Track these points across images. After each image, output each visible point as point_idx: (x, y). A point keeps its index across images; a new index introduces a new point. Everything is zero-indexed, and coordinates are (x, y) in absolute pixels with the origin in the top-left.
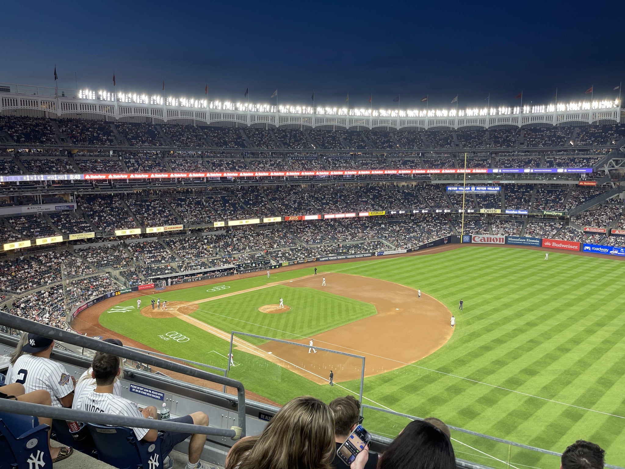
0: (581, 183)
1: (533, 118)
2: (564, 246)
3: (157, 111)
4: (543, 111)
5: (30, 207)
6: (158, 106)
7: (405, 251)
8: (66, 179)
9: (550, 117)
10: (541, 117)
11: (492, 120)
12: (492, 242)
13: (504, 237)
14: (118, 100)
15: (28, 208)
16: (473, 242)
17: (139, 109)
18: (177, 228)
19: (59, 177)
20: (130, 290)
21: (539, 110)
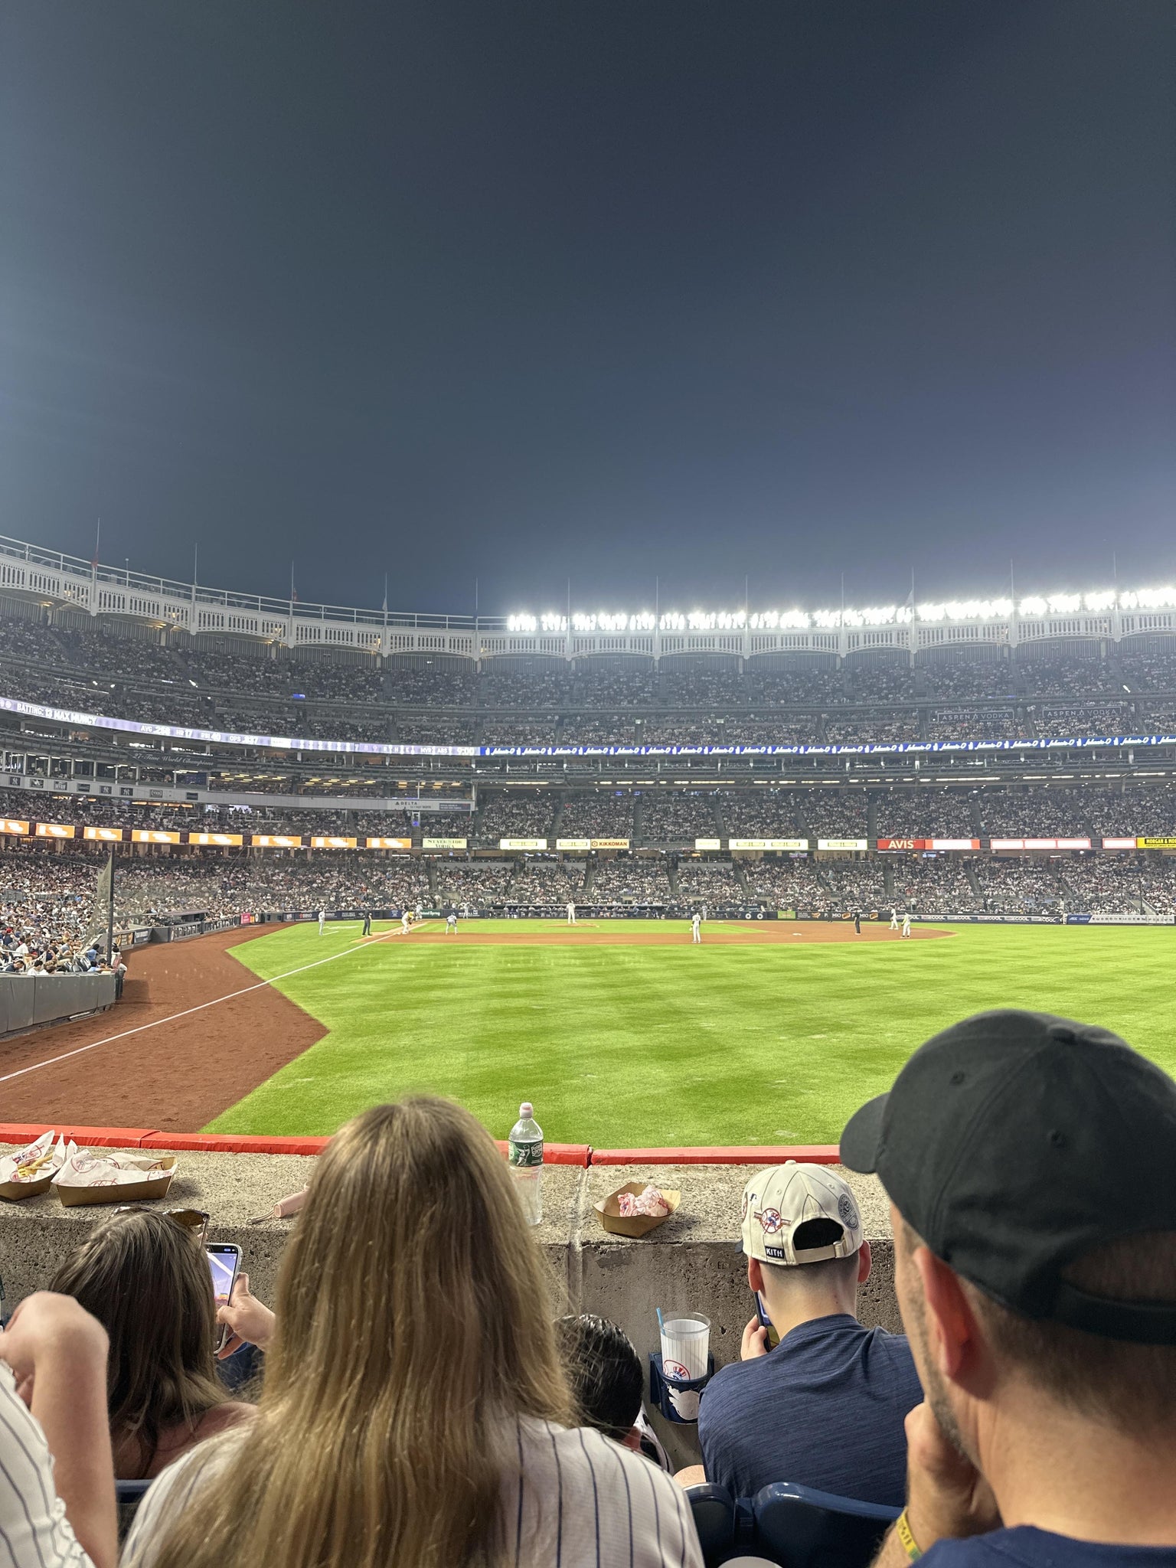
3: (644, 640)
5: (400, 802)
6: (644, 632)
8: (450, 754)
14: (572, 628)
15: (397, 804)
17: (607, 641)
18: (617, 844)
19: (439, 751)
20: (439, 914)
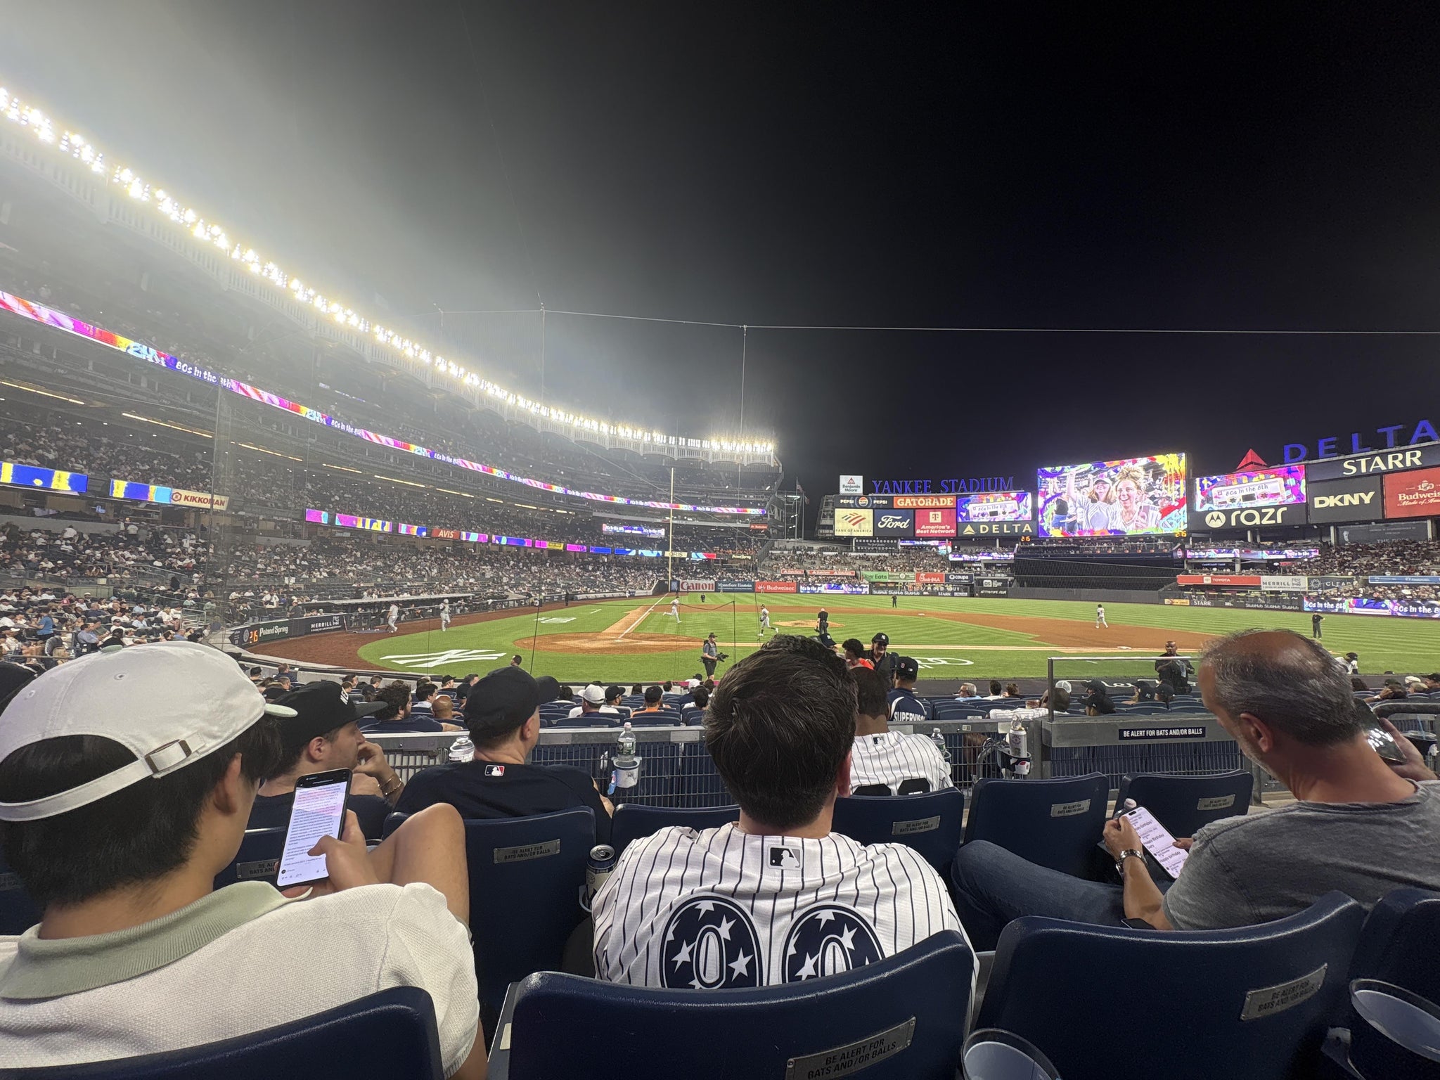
0: (752, 527)
1: (691, 451)
2: (780, 588)
4: (699, 446)
7: (650, 592)
9: (706, 453)
10: (697, 452)
11: (646, 447)
12: (701, 590)
13: (714, 582)
16: (681, 590)
20: (286, 629)
21: (694, 443)
